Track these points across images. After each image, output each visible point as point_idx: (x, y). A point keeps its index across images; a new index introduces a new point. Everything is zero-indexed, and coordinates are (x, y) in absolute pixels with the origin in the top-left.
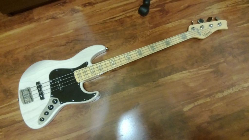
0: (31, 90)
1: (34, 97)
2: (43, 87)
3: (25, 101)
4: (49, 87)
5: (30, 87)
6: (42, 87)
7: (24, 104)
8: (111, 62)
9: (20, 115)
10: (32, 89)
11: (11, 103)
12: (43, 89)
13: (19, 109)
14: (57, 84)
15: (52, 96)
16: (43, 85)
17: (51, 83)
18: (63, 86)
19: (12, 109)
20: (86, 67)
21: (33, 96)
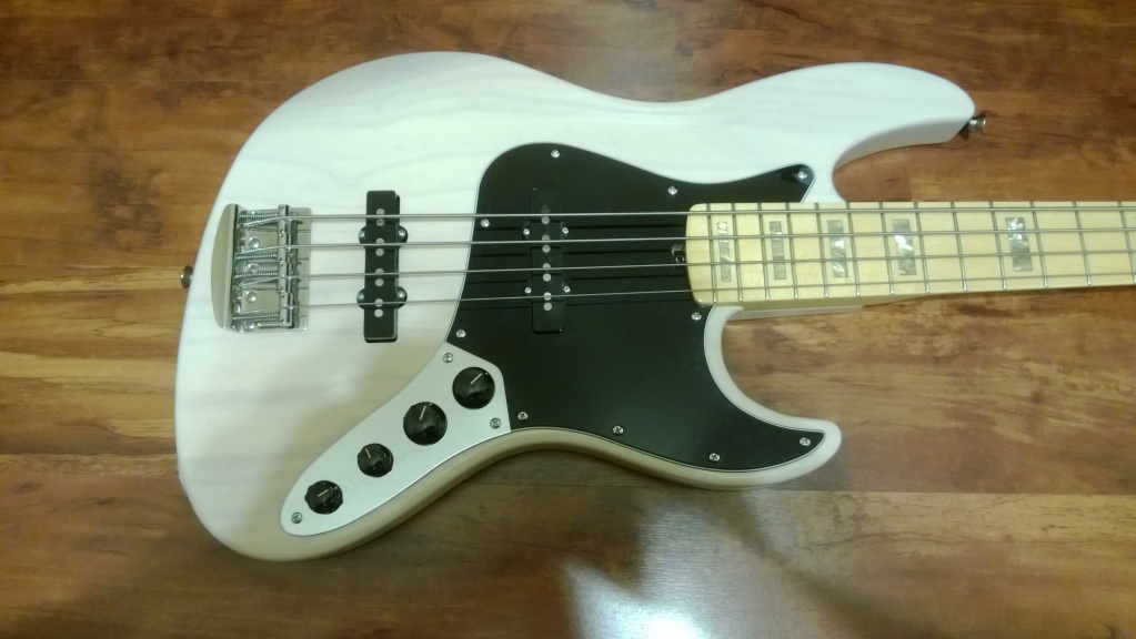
0: (308, 239)
1: (316, 293)
2: (409, 240)
3: (234, 302)
4: (460, 259)
5: (306, 212)
6: (404, 239)
7: (221, 325)
8: (1001, 225)
9: (165, 395)
10: (319, 233)
11: (125, 283)
12: (408, 259)
13: (168, 350)
14: (531, 254)
15: (462, 334)
16: (414, 230)
17: (479, 232)
18: (567, 290)
19: (116, 331)
20: (793, 206)
21: (314, 285)
